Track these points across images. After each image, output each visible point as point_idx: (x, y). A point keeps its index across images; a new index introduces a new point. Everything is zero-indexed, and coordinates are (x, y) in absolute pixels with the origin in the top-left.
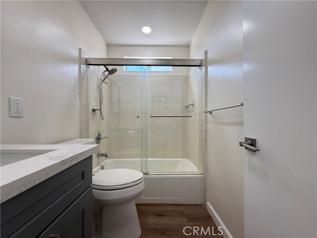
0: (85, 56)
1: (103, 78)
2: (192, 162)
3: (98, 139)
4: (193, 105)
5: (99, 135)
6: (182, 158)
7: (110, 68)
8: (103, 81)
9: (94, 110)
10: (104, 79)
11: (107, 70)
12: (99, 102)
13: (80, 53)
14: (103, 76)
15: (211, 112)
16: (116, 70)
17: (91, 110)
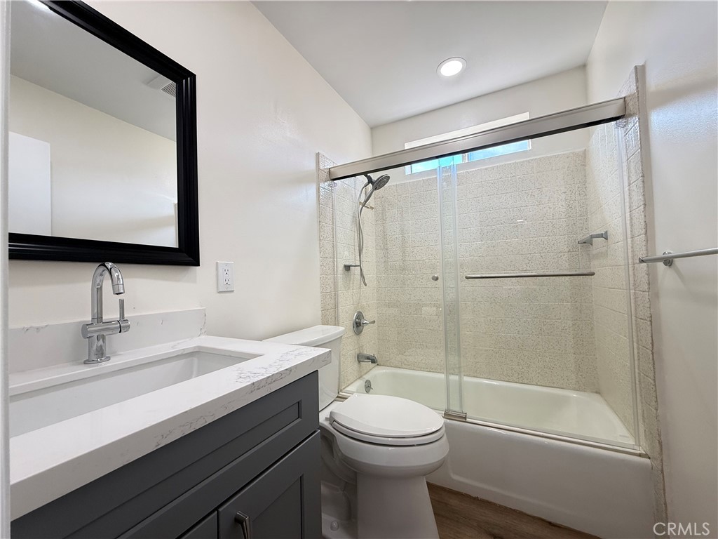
0: (326, 165)
1: (363, 199)
2: (612, 408)
3: (358, 325)
4: (605, 236)
5: (360, 316)
6: (575, 389)
7: (375, 176)
8: (364, 206)
9: (347, 268)
10: (366, 202)
11: (370, 181)
12: (357, 248)
13: (318, 162)
14: (363, 195)
15: (668, 261)
16: (388, 178)
17: (341, 268)
